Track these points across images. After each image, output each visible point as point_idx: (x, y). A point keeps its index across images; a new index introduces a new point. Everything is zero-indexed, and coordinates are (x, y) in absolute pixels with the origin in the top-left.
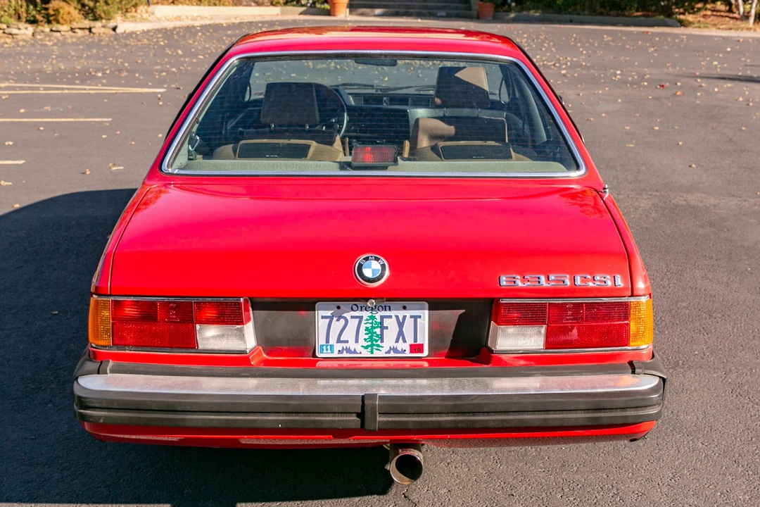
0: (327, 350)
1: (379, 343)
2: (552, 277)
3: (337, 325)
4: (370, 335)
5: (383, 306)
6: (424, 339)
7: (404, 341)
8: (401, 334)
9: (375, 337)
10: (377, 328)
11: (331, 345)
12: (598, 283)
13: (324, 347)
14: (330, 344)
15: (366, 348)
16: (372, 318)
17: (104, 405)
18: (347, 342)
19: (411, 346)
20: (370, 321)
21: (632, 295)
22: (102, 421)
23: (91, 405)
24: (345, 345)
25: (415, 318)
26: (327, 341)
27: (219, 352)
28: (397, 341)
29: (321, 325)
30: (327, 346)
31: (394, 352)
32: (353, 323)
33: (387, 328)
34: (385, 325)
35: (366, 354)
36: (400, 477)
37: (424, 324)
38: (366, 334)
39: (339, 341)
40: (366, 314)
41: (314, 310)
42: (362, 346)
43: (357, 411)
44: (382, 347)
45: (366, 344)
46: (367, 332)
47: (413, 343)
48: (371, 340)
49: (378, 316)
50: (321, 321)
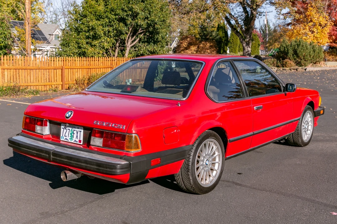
0: (62, 138)
1: (73, 138)
2: (107, 123)
3: (65, 131)
6: (82, 139)
7: (78, 138)
10: (72, 133)
12: (118, 127)
14: (63, 136)
18: (66, 136)
19: (79, 140)
20: (71, 131)
21: (127, 133)
25: (80, 131)
28: (76, 138)
32: (68, 131)
34: (74, 133)
35: (70, 141)
37: (82, 134)
39: (65, 136)
40: (71, 129)
42: (69, 138)
44: (73, 140)
46: (70, 134)
48: (71, 137)
49: (73, 130)
50: (62, 129)
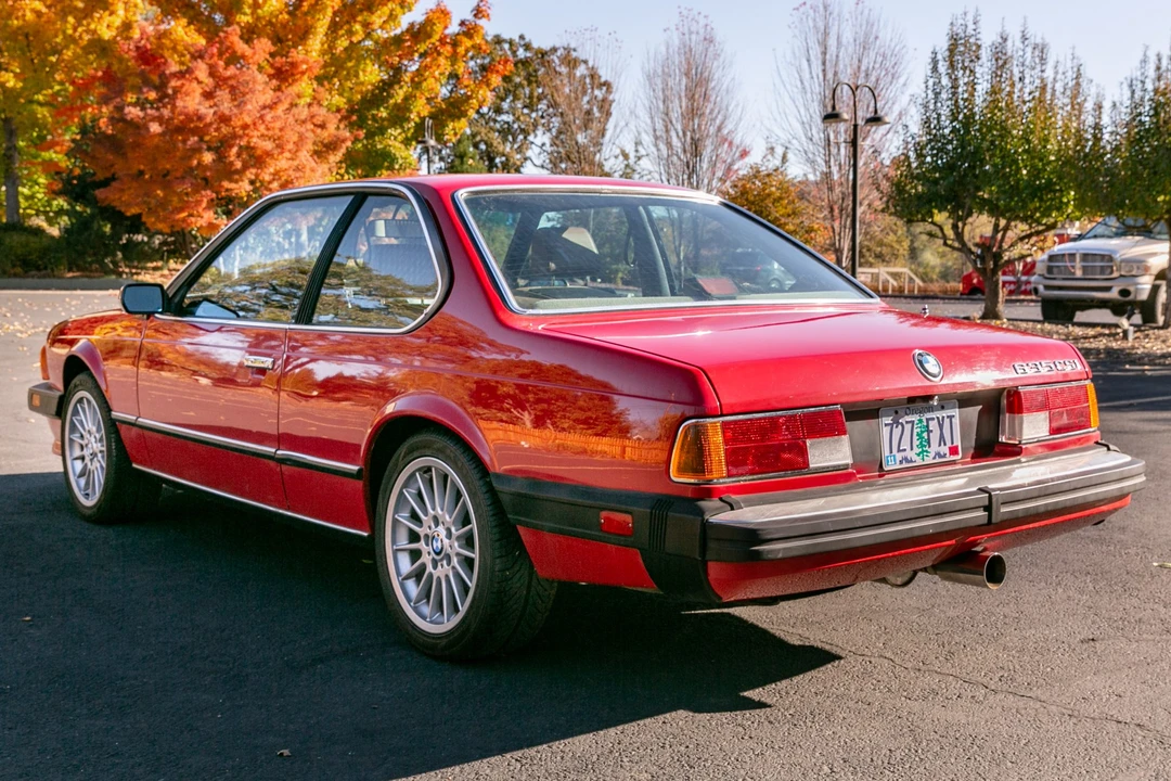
3: (897, 431)
4: (920, 440)
5: (927, 406)
6: (958, 442)
7: (945, 444)
9: (925, 443)
10: (925, 431)
11: (893, 456)
13: (889, 460)
15: (919, 455)
16: (921, 421)
18: (905, 450)
20: (920, 425)
22: (780, 556)
23: (769, 537)
24: (903, 454)
26: (891, 452)
27: (828, 469)
28: (940, 445)
29: (886, 431)
30: (891, 457)
31: (939, 458)
32: (908, 427)
33: (931, 431)
34: (930, 428)
35: (919, 462)
37: (957, 424)
39: (899, 451)
41: (879, 418)
42: (916, 454)
43: (981, 504)
44: (931, 452)
45: (918, 451)
46: (918, 437)
47: (950, 445)
48: (923, 446)
49: (924, 419)
50: (885, 429)
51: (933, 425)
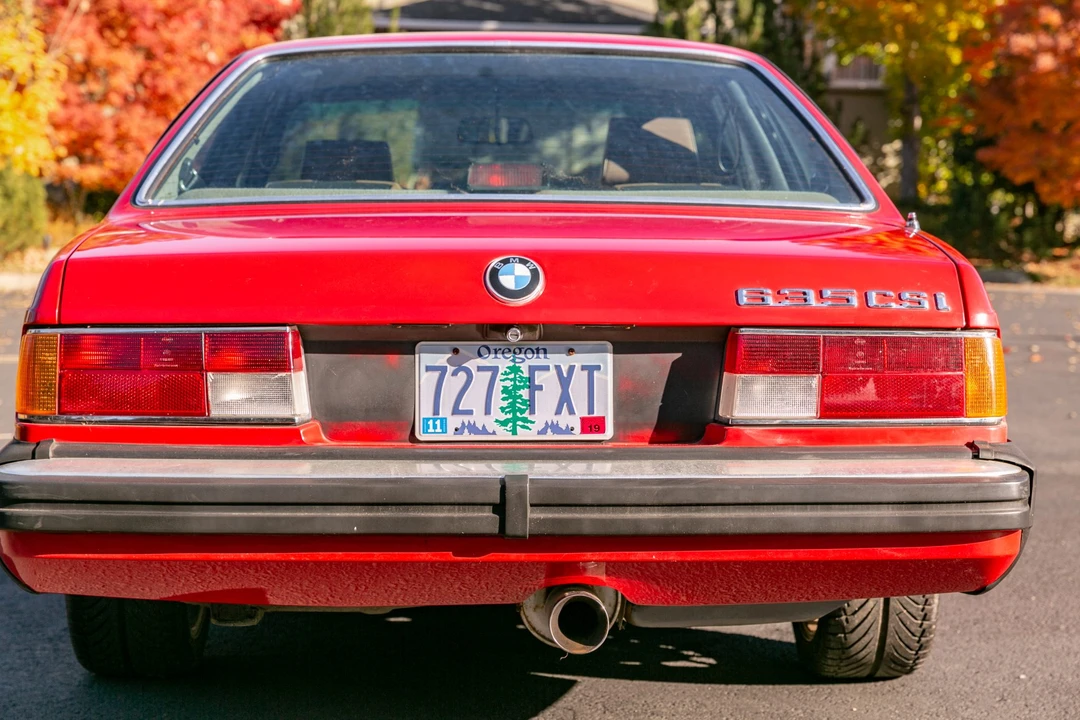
0: (435, 427)
1: (526, 415)
2: (828, 293)
3: (453, 384)
4: (510, 400)
5: (534, 348)
6: (606, 408)
7: (571, 412)
8: (565, 400)
9: (520, 405)
10: (523, 387)
11: (441, 419)
12: (908, 304)
13: (431, 423)
14: (440, 416)
15: (504, 423)
16: (515, 370)
17: (45, 496)
18: (470, 412)
19: (583, 420)
20: (512, 376)
21: (967, 328)
22: (38, 526)
23: (20, 496)
24: (466, 419)
25: (590, 369)
26: (436, 411)
27: (247, 421)
28: (558, 412)
29: (426, 382)
30: (435, 420)
31: (554, 432)
32: (481, 380)
33: (540, 388)
34: (537, 383)
35: (504, 434)
36: (568, 643)
37: (606, 382)
38: (503, 399)
39: (456, 411)
40: (503, 363)
41: (414, 354)
42: (497, 421)
43: (492, 503)
44: (534, 422)
45: (503, 417)
46: (504, 395)
47: (586, 415)
48: (513, 409)
49: (524, 367)
50: (425, 375)
51: (548, 380)
